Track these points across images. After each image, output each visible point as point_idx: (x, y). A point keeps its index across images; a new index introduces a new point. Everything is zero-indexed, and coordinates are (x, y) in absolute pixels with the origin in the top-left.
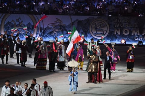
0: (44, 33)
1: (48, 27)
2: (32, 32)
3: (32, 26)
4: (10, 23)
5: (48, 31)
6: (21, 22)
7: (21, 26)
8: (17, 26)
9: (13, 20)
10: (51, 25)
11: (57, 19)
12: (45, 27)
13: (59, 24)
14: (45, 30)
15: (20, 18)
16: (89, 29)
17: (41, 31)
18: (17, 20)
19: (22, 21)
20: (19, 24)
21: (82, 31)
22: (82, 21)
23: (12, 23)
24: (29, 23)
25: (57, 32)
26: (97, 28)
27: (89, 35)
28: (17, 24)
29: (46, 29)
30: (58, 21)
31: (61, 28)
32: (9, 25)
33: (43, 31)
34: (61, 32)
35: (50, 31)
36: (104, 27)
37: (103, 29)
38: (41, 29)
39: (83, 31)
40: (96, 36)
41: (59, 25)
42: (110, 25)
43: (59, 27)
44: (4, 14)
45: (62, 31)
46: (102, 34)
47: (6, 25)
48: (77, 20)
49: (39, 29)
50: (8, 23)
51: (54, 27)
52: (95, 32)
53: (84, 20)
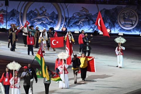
0: (69, 22)
1: (73, 16)
2: (57, 21)
3: (56, 15)
4: (33, 11)
5: (74, 21)
6: (44, 11)
7: (45, 15)
8: (40, 15)
9: (36, 9)
10: (76, 14)
11: (82, 8)
12: (70, 17)
13: (85, 13)
14: (70, 20)
15: (43, 7)
16: (116, 19)
17: (66, 21)
18: (40, 8)
19: (46, 10)
20: (43, 13)
21: (109, 21)
22: (110, 10)
23: (35, 12)
24: (54, 12)
25: (83, 22)
26: (125, 19)
27: (117, 26)
28: (40, 13)
29: (71, 18)
30: (84, 10)
31: (87, 18)
32: (31, 14)
33: (67, 21)
34: (87, 22)
35: (75, 21)
36: (132, 17)
37: (131, 19)
38: (66, 19)
39: (111, 21)
40: (124, 26)
41: (85, 15)
42: (139, 15)
43: (85, 17)
44: (27, 2)
45: (89, 21)
46: (130, 24)
47: (29, 14)
48: (104, 9)
49: (64, 19)
50: (31, 12)
51: (80, 17)
52: (123, 23)
53: (111, 9)
